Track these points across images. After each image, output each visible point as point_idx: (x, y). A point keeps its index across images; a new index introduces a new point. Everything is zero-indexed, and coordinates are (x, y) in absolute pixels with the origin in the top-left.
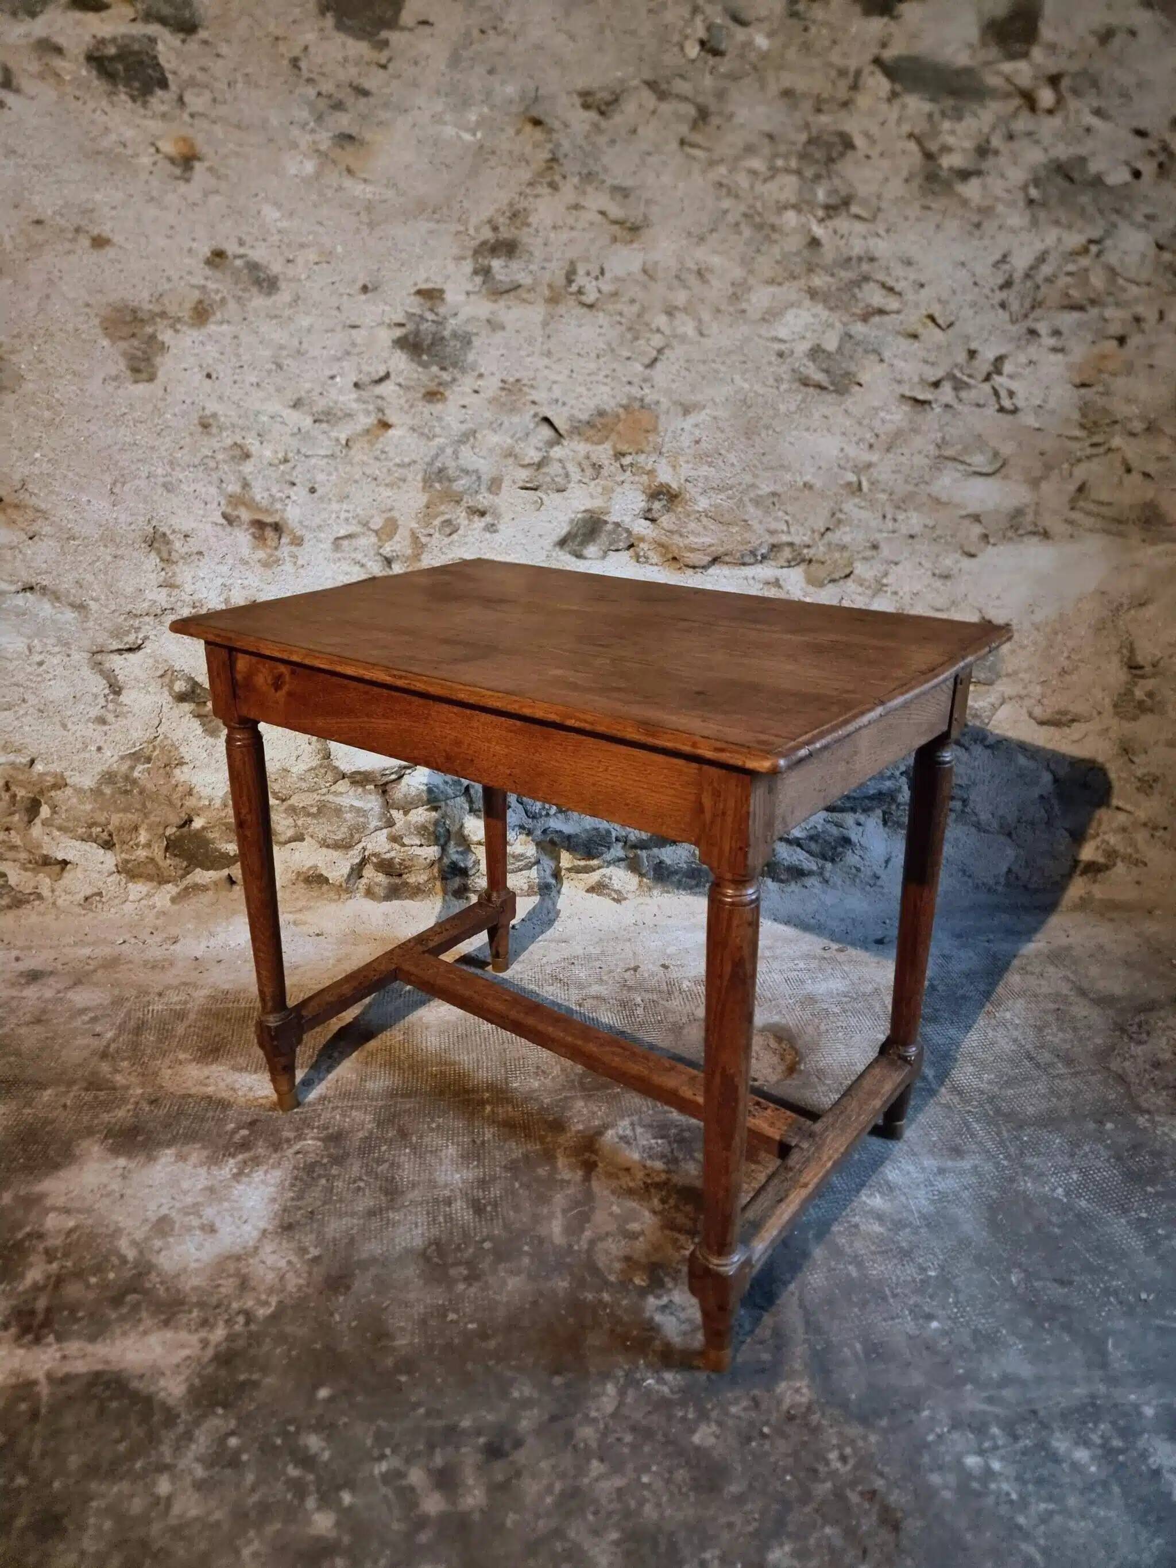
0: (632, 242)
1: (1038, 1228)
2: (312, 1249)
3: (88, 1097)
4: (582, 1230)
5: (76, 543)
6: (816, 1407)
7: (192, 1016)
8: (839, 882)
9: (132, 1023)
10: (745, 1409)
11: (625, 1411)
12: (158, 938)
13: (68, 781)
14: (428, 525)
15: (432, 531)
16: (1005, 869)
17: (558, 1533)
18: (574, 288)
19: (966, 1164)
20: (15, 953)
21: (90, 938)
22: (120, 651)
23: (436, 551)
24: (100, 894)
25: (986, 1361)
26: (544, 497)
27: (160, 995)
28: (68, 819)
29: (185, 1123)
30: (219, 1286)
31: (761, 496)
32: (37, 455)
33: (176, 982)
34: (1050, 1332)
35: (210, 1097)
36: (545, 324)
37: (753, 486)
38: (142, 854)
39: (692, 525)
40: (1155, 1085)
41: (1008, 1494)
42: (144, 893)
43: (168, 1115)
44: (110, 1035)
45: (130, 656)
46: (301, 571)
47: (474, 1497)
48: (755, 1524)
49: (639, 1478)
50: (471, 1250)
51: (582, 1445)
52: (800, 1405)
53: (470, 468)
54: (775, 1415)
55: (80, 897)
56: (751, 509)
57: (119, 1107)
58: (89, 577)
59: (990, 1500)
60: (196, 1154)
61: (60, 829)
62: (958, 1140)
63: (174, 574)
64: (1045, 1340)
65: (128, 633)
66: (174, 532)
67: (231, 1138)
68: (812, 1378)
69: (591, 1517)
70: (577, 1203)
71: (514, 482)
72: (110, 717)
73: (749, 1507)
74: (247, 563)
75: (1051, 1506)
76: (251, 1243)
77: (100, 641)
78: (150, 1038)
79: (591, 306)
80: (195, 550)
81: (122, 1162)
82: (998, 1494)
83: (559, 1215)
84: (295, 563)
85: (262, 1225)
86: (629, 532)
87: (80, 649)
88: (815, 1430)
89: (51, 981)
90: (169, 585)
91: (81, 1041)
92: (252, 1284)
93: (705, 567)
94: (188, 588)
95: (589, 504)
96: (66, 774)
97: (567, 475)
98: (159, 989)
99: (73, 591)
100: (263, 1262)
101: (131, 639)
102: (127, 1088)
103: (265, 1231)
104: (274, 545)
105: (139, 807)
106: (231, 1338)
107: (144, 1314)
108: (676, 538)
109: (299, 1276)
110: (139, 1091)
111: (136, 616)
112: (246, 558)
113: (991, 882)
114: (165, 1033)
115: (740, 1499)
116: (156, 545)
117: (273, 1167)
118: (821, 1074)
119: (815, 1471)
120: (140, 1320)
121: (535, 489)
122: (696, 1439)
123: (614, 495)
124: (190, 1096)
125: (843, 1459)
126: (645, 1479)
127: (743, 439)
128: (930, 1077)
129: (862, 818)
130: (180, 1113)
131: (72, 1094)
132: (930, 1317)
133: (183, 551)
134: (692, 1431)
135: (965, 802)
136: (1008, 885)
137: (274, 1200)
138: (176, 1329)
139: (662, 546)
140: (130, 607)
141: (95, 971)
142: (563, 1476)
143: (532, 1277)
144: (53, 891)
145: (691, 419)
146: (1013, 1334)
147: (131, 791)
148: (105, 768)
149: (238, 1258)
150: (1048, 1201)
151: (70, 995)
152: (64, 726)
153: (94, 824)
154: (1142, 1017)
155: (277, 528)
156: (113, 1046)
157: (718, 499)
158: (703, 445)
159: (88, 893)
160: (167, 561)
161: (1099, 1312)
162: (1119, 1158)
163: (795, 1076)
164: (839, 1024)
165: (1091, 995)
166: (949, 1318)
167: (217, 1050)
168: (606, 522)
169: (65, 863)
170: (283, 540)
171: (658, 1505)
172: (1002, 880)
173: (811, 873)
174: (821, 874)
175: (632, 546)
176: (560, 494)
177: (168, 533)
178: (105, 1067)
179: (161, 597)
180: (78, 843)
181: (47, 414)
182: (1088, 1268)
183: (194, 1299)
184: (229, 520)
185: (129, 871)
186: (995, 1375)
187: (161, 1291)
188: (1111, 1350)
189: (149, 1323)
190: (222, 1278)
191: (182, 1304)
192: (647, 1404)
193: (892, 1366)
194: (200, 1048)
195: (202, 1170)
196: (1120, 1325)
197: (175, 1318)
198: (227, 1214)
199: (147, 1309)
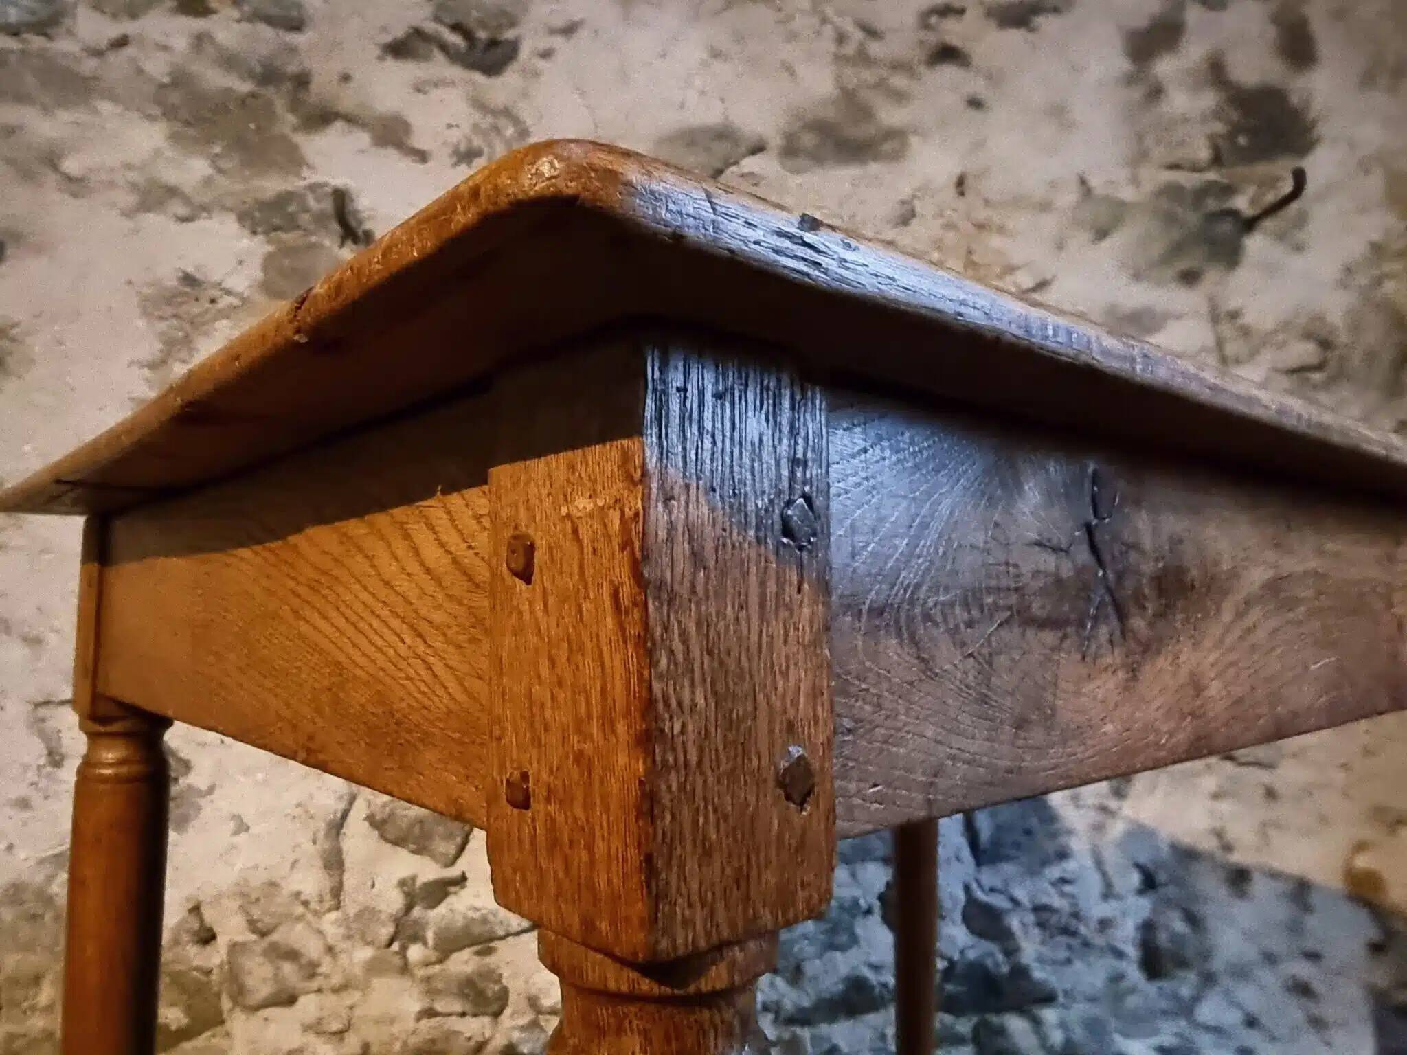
5: (51, 556)
72: (36, 799)
87: (20, 699)
99: (29, 620)
147: (42, 916)
148: (12, 877)
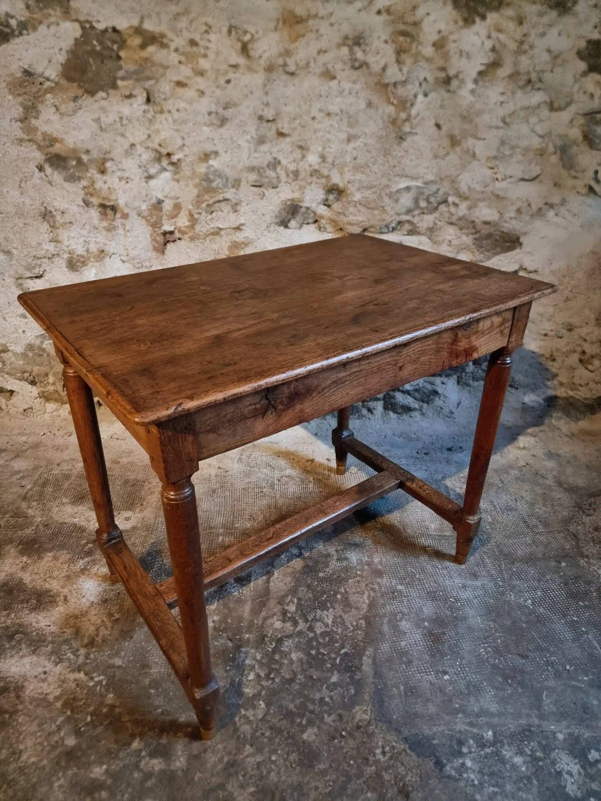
1: (514, 623)
2: (115, 614)
3: (12, 521)
4: (261, 612)
6: (373, 722)
7: (73, 478)
8: (431, 415)
9: (41, 481)
10: (334, 720)
11: (269, 718)
12: (62, 432)
13: (9, 348)
14: (198, 208)
15: (201, 211)
17: (222, 786)
19: (478, 583)
21: (27, 432)
22: (31, 278)
23: (203, 223)
24: (32, 408)
25: (472, 700)
26: (265, 191)
27: (58, 465)
28: (11, 369)
29: (60, 539)
30: (64, 632)
31: (391, 192)
33: (68, 458)
34: (510, 685)
35: (75, 525)
36: (265, 85)
37: (388, 186)
38: (51, 388)
39: (351, 209)
40: (594, 541)
41: (473, 781)
42: (54, 408)
43: (53, 533)
44: (29, 487)
45: (37, 281)
46: (128, 233)
47: (181, 762)
48: (330, 788)
49: (270, 757)
51: (242, 736)
52: (365, 720)
53: (222, 173)
54: (350, 724)
55: (21, 410)
56: (387, 200)
57: (28, 528)
58: (11, 236)
59: (462, 784)
60: (64, 555)
61: (7, 374)
62: (476, 569)
63: (58, 235)
64: (507, 690)
65: (34, 268)
66: (56, 210)
67: (83, 548)
68: (373, 705)
69: (241, 778)
70: (261, 596)
71: (248, 182)
73: (328, 778)
74: (97, 229)
75: (496, 789)
76: (84, 609)
77: (20, 272)
78: (49, 489)
79: (292, 74)
80: (68, 220)
81: (25, 559)
82: (467, 780)
83: (249, 602)
84: (124, 229)
85: (92, 599)
86: (314, 212)
87: (10, 276)
88: (371, 735)
89: (4, 455)
90: (55, 241)
91: (15, 490)
92: (82, 632)
94: (66, 243)
95: (290, 196)
96: (8, 345)
97: (278, 178)
98: (58, 461)
99: (3, 244)
100: (89, 620)
101: (37, 271)
102: (34, 517)
103: (92, 602)
104: (112, 218)
105: (47, 363)
107: (23, 646)
108: (342, 217)
109: (107, 629)
110: (39, 519)
111: (38, 258)
112: (97, 225)
114: (57, 485)
115: (324, 773)
116: (47, 218)
119: (367, 759)
120: (21, 649)
121: (260, 186)
122: (305, 736)
123: (306, 191)
124: (65, 523)
125: (384, 753)
126: (273, 758)
127: (382, 157)
129: (445, 380)
130: (59, 532)
131: (5, 519)
132: (445, 673)
133: (61, 221)
134: (303, 732)
138: (38, 655)
139: (334, 222)
140: (35, 253)
141: (27, 450)
142: (229, 753)
144: (7, 406)
145: (352, 145)
146: (490, 685)
147: (43, 355)
148: (28, 342)
149: (76, 617)
150: (521, 607)
151: (12, 463)
153: (25, 372)
154: (592, 500)
155: (114, 209)
156: (30, 493)
157: (368, 193)
158: (359, 161)
159: (26, 407)
160: (53, 227)
161: (541, 675)
162: (566, 584)
165: (565, 486)
166: (455, 673)
167: (83, 498)
168: (301, 207)
169: (12, 392)
170: (118, 215)
171: (278, 773)
173: (415, 409)
174: (421, 410)
175: (316, 221)
176: (275, 190)
177: (53, 210)
178: (24, 505)
179: (51, 248)
180: (17, 381)
182: (539, 649)
183: (51, 639)
184: (87, 203)
185: (46, 397)
186: (476, 709)
187: (34, 634)
188: (544, 698)
189: (25, 651)
190: (66, 628)
191: (44, 641)
192: (281, 714)
193: (419, 700)
194: (74, 496)
195: (65, 566)
196: (552, 683)
197: (39, 649)
198: (74, 592)
199: (25, 643)
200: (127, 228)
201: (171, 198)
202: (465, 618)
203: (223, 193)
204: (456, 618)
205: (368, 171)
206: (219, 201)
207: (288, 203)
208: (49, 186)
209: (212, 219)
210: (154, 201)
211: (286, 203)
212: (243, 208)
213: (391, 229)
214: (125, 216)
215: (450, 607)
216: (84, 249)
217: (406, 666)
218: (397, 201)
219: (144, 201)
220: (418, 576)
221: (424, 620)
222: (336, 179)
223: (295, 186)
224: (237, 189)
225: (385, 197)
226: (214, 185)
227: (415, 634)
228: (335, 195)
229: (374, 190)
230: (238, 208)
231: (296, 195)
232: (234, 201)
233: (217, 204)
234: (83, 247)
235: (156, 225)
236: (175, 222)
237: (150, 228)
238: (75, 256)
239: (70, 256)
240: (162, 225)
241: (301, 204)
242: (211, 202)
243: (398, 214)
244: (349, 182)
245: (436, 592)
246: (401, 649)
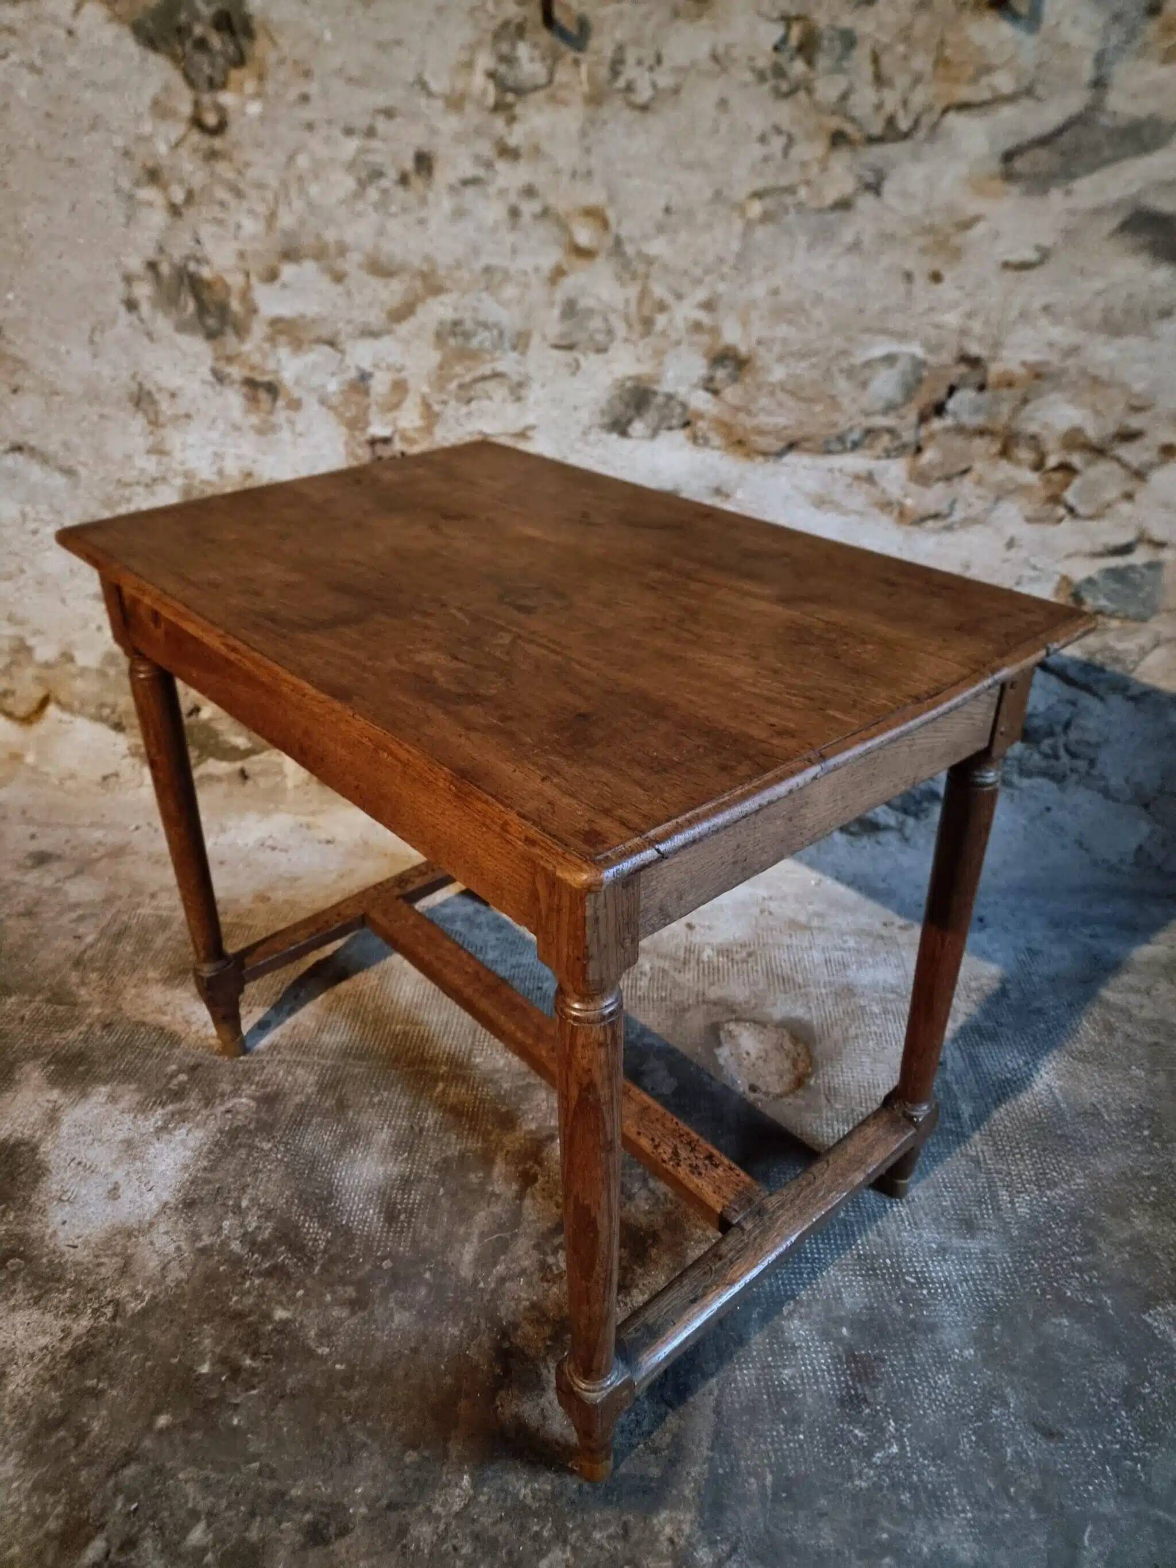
0: (699, 16)
1: (1042, 1352)
2: (205, 1237)
3: (47, 1010)
4: (495, 1264)
5: (60, 399)
8: (921, 842)
9: (115, 929)
10: (610, 1537)
11: (474, 1511)
14: (441, 391)
15: (445, 397)
16: (1134, 846)
18: (621, 83)
19: (975, 1246)
20: (32, 829)
21: (107, 821)
23: (452, 424)
25: (921, 1527)
26: (581, 358)
27: (153, 896)
29: (130, 1057)
30: (101, 1264)
31: (852, 366)
32: (10, 296)
35: (162, 1029)
36: (583, 134)
37: (844, 353)
39: (764, 401)
43: (116, 1045)
44: (90, 939)
46: (300, 440)
50: (368, 1267)
53: (491, 320)
55: (98, 777)
56: (842, 384)
57: (73, 1028)
58: (76, 440)
60: (130, 1095)
62: (975, 1210)
63: (163, 439)
64: (1004, 1511)
65: (118, 503)
67: (168, 1083)
68: (700, 1511)
70: (500, 1227)
71: (544, 337)
74: (240, 429)
76: (148, 1218)
77: (92, 511)
78: (127, 947)
79: (644, 108)
80: (182, 412)
81: (55, 1094)
83: (475, 1239)
84: (293, 431)
85: (166, 1196)
86: (684, 406)
89: (55, 867)
90: (158, 451)
91: (61, 943)
92: (134, 1268)
93: (780, 454)
94: (178, 455)
95: (633, 369)
96: (72, 652)
97: (610, 331)
98: (153, 888)
99: (61, 454)
100: (152, 1243)
102: (88, 1004)
103: (166, 1204)
104: (268, 408)
106: (92, 1332)
107: (20, 1285)
108: (742, 417)
109: (182, 1268)
110: (97, 1011)
111: (128, 485)
112: (238, 423)
113: (1114, 860)
114: (143, 943)
116: (142, 405)
117: (197, 1126)
118: (831, 1094)
120: (14, 1292)
121: (570, 347)
123: (667, 359)
124: (144, 1024)
128: (966, 1116)
130: (129, 1044)
131: (33, 1005)
133: (170, 412)
135: (1092, 763)
136: (1137, 864)
137: (186, 1167)
138: (45, 1310)
139: (725, 428)
140: (119, 474)
141: (100, 859)
143: (422, 1316)
146: (967, 1496)
148: (107, 648)
149: (129, 1235)
151: (68, 886)
152: (63, 601)
153: (104, 705)
155: (272, 389)
156: (90, 953)
157: (801, 367)
159: (108, 773)
160: (155, 423)
161: (1086, 1484)
163: (800, 1092)
164: (874, 1028)
168: (655, 393)
170: (280, 403)
172: (1130, 859)
173: (887, 828)
174: (900, 831)
175: (687, 424)
176: (601, 356)
177: (154, 391)
178: (74, 977)
179: (150, 465)
180: (91, 723)
181: (16, 248)
182: (1091, 1419)
183: (72, 1276)
184: (220, 378)
185: (142, 755)
186: (925, 1550)
187: (44, 1260)
188: (1086, 1543)
189: (20, 1297)
190: (106, 1256)
191: (58, 1280)
192: (501, 1508)
193: (801, 1514)
194: (171, 967)
195: (128, 1118)
196: (1108, 1507)
197: (47, 1296)
198: (135, 1177)
199: (24, 1280)
200: (300, 427)
201: (389, 368)
202: (932, 1328)
203: (493, 360)
204: (913, 1325)
205: (803, 320)
206: (484, 378)
207: (629, 384)
208: (145, 341)
209: (469, 414)
210: (353, 374)
211: (623, 385)
212: (534, 393)
213: (849, 445)
214: (295, 405)
215: (903, 1296)
216: (215, 469)
217: (785, 1430)
218: (864, 385)
219: (333, 374)
220: (842, 1214)
221: (839, 1322)
222: (732, 335)
223: (645, 346)
224: (523, 353)
225: (837, 374)
226: (474, 343)
227: (816, 1352)
228: (730, 370)
229: (814, 360)
230: (523, 392)
231: (645, 369)
232: (515, 378)
233: (480, 385)
234: (212, 463)
235: (356, 424)
236: (395, 419)
237: (343, 430)
238: (196, 482)
239: (187, 482)
240: (367, 424)
241: (656, 387)
242: (468, 378)
243: (867, 414)
244: (759, 342)
245: (878, 1256)
246: (781, 1385)
